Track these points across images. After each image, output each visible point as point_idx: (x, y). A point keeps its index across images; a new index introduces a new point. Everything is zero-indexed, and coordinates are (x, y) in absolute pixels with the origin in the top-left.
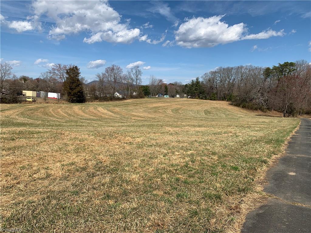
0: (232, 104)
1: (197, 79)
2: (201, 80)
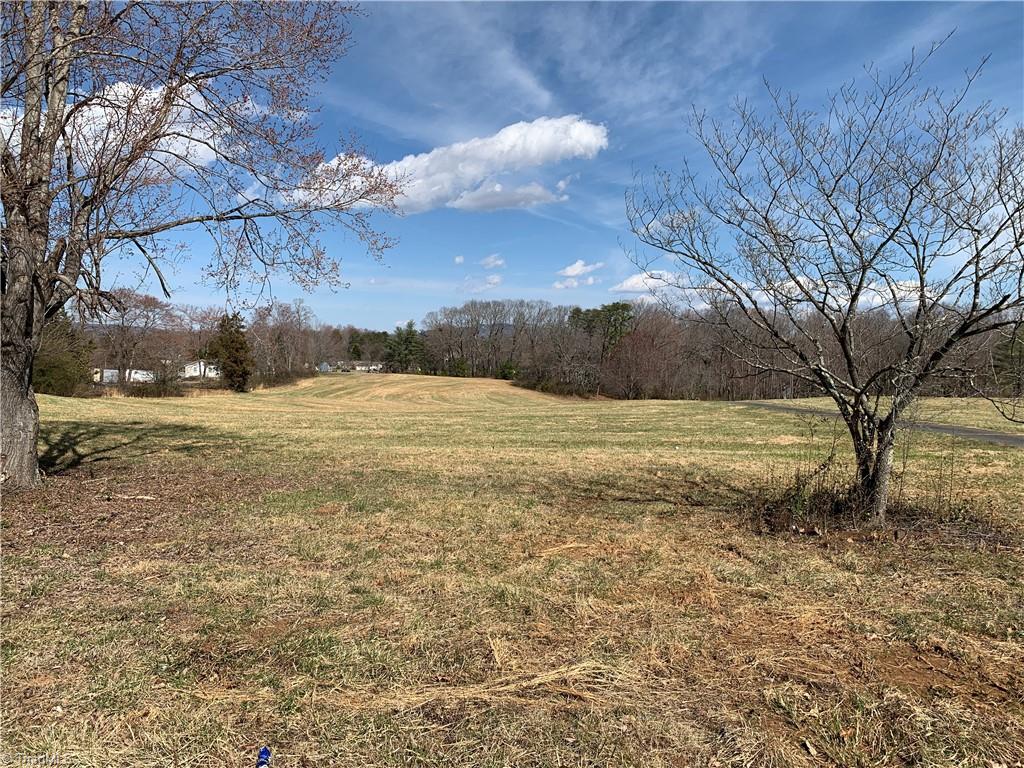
0: (515, 385)
1: (410, 325)
2: (418, 328)
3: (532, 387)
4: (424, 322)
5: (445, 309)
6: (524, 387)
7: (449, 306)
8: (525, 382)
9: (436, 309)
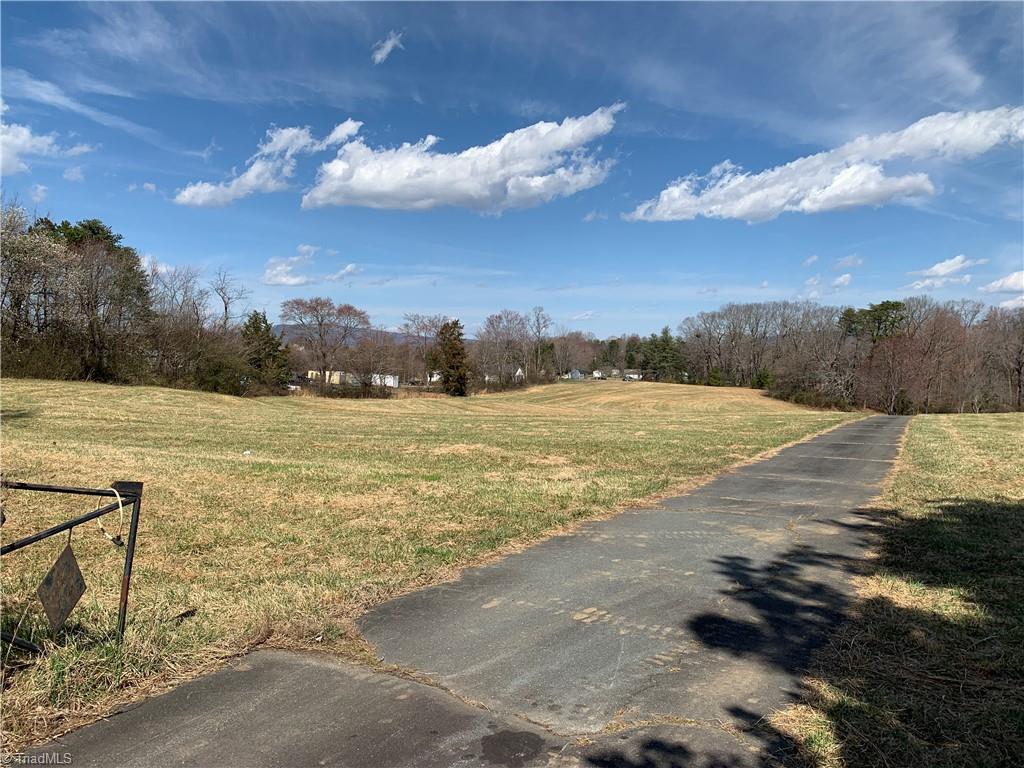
1: (666, 332)
3: (784, 398)
4: (680, 328)
5: (703, 314)
6: (776, 398)
7: (708, 311)
8: (778, 392)
9: (694, 314)
